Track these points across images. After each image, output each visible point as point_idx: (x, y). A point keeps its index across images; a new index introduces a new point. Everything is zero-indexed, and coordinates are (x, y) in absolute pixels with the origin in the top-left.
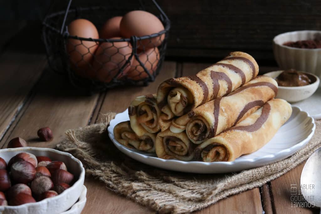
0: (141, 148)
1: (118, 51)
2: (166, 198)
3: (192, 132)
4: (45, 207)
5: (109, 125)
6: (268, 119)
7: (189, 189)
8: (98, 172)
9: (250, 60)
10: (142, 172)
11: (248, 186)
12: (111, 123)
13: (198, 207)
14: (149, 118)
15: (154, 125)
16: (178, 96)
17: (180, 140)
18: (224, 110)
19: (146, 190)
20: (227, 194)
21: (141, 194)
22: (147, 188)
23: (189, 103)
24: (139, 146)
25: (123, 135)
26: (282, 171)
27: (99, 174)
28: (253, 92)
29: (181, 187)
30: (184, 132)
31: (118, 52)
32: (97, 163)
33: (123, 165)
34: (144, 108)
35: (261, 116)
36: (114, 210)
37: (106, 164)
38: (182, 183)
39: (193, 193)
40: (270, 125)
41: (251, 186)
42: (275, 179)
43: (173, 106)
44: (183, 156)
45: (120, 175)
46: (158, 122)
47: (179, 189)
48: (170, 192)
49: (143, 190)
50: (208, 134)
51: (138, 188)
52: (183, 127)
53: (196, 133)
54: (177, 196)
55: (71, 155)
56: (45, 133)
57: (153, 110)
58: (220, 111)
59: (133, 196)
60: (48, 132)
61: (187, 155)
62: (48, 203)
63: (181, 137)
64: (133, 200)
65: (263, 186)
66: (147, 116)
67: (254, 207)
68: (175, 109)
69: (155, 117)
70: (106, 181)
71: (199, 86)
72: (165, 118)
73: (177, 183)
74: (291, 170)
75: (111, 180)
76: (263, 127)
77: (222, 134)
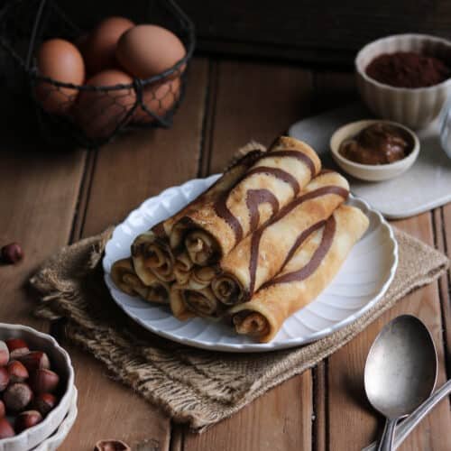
0: (150, 299)
1: (115, 100)
2: (183, 396)
3: (220, 291)
4: (26, 441)
5: (103, 254)
6: (331, 249)
7: (215, 380)
8: (91, 343)
9: (307, 154)
10: (152, 350)
11: (295, 372)
12: (107, 250)
13: (225, 415)
14: (160, 265)
15: (168, 273)
16: (200, 246)
17: (203, 296)
18: (264, 257)
19: (157, 378)
20: (265, 388)
21: (150, 386)
22: (158, 376)
23: (215, 253)
24: (148, 295)
25: (124, 278)
26: (345, 338)
27: (93, 347)
28: (311, 210)
29: (204, 374)
30: (209, 287)
31: (114, 103)
32: (89, 325)
33: (125, 331)
34: (152, 249)
35: (321, 244)
36: (114, 413)
37: (102, 329)
38: (205, 369)
39: (220, 387)
40: (333, 256)
41: (299, 370)
42: (334, 353)
43: (193, 256)
44: (208, 315)
45: (121, 348)
46: (172, 270)
47: (201, 379)
48: (189, 384)
49: (152, 379)
50: (241, 297)
51: (146, 378)
52: (207, 283)
53: (226, 293)
54: (198, 392)
55: (53, 339)
56: (12, 253)
57: (166, 254)
58: (259, 260)
59: (140, 388)
60: (16, 251)
61: (214, 315)
62: (29, 436)
63: (205, 293)
64: (140, 395)
65: (316, 366)
66: (158, 261)
67: (301, 410)
68: (196, 258)
69: (169, 263)
70: (103, 359)
71: (229, 228)
72: (182, 268)
73: (199, 367)
74: (359, 334)
75: (108, 357)
76: (323, 263)
77: (262, 292)
